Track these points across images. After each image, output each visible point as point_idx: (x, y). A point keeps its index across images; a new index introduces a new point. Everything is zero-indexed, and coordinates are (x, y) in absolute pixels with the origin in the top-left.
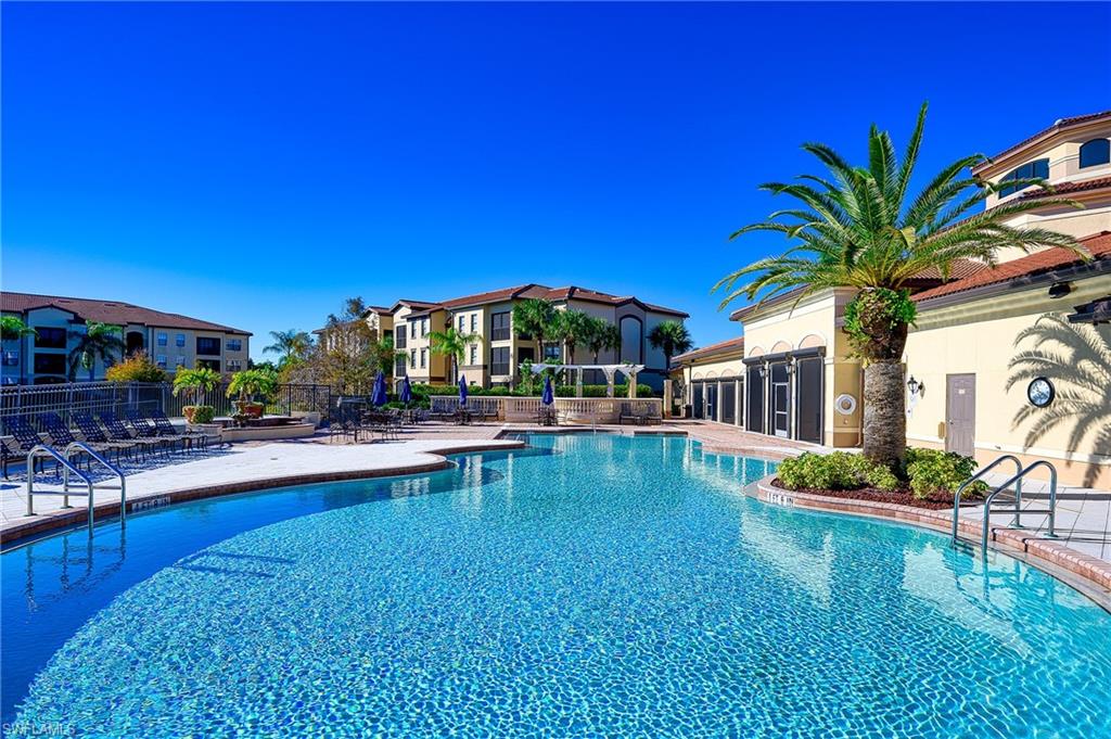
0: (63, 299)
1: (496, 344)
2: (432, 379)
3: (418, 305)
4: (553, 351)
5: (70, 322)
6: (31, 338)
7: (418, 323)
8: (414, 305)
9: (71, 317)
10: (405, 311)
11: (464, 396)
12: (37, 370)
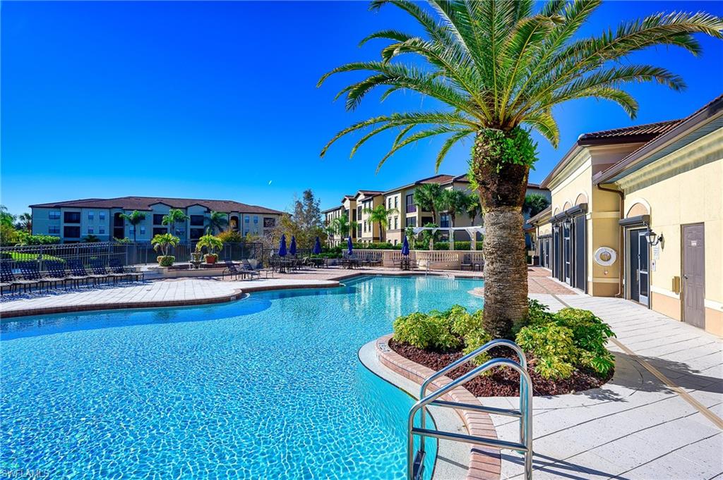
0: (205, 201)
1: (409, 215)
2: (375, 239)
3: (369, 193)
4: (446, 218)
5: (205, 212)
6: (189, 221)
7: (367, 204)
8: (366, 193)
9: (206, 210)
10: (362, 197)
11: (350, 250)
12: (191, 238)
